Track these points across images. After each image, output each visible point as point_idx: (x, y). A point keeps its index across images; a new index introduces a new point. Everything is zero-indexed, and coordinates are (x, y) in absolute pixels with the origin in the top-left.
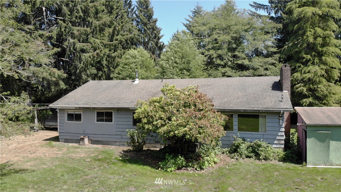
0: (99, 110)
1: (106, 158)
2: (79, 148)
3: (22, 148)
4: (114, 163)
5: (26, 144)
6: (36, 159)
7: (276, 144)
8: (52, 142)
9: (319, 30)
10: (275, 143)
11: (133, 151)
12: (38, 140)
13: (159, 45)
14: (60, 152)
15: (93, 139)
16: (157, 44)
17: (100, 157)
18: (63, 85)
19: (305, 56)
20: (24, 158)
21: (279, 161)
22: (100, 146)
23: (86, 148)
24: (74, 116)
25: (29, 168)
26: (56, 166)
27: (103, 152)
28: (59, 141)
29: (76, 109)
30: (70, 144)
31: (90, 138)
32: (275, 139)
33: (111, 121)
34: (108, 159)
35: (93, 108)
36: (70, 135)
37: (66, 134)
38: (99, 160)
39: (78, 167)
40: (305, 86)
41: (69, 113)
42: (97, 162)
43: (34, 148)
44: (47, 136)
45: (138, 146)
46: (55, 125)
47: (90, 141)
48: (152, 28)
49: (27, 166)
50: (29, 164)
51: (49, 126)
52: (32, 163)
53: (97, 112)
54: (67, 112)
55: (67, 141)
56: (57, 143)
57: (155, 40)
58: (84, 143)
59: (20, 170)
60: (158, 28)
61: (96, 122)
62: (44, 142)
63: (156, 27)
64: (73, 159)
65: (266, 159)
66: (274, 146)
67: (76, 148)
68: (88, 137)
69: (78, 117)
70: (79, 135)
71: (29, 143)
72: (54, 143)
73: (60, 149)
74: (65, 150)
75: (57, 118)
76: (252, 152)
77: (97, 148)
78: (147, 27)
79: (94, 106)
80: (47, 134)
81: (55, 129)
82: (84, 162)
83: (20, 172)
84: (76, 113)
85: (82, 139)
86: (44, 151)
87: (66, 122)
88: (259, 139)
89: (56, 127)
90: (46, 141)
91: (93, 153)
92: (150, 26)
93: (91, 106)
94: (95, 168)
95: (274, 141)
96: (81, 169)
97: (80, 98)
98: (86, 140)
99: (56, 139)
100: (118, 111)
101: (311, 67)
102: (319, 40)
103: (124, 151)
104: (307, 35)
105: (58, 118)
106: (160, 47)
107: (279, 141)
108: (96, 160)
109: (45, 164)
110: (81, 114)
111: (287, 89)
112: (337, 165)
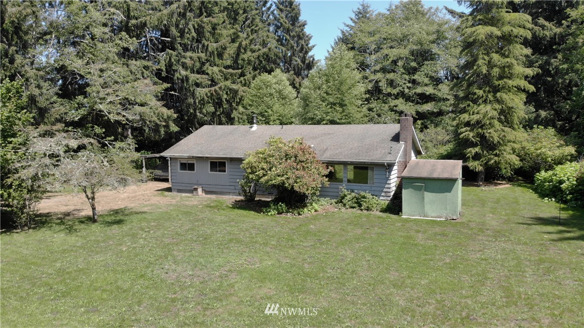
0: (213, 159)
1: (217, 206)
2: (192, 198)
3: (134, 197)
4: (223, 209)
5: (137, 194)
6: (151, 205)
7: (383, 196)
8: (164, 192)
9: (496, 57)
11: (245, 201)
12: (149, 191)
13: (307, 62)
14: (174, 201)
15: (207, 190)
16: (303, 60)
17: (212, 205)
18: (174, 128)
19: (477, 91)
20: (139, 204)
21: (381, 211)
22: (213, 197)
23: (199, 198)
24: (187, 166)
25: (148, 211)
26: (171, 210)
27: (216, 201)
28: (171, 192)
29: (189, 158)
30: (184, 195)
31: (204, 189)
32: (382, 191)
33: (225, 171)
34: (219, 206)
35: (206, 157)
36: (183, 185)
37: (177, 184)
38: (210, 207)
39: (192, 211)
40: (471, 130)
41: (182, 162)
42: (208, 208)
43: (146, 197)
44: (158, 187)
45: (250, 196)
46: (166, 175)
47: (204, 191)
48: (297, 35)
49: (145, 209)
50: (146, 208)
51: (159, 177)
52: (150, 208)
53: (211, 162)
54: (180, 161)
55: (180, 191)
56: (170, 193)
57: (301, 54)
58: (197, 193)
59: (140, 212)
60: (307, 34)
61: (210, 172)
62: (156, 192)
63: (303, 34)
64: (186, 206)
65: (368, 209)
66: (381, 198)
67: (189, 197)
68: (202, 187)
69: (191, 167)
70: (192, 185)
71: (140, 193)
72: (166, 193)
73: (173, 198)
74: (178, 199)
75: (168, 167)
76: (356, 203)
77: (210, 198)
78: (290, 35)
79: (206, 156)
80: (158, 185)
81: (166, 180)
82: (196, 208)
83: (140, 214)
84: (189, 162)
85: (196, 189)
86: (158, 200)
87: (179, 171)
88: (365, 191)
89: (167, 177)
90: (158, 192)
91: (206, 201)
92: (295, 34)
93: (204, 156)
94: (206, 212)
95: (382, 193)
96: (193, 212)
97: (193, 147)
98: (200, 190)
99: (169, 190)
100: (231, 161)
101: (482, 106)
102: (496, 71)
103: (236, 201)
104: (478, 64)
105: (170, 168)
106: (309, 64)
108: (208, 207)
109: (161, 208)
110: (194, 164)
111: (404, 140)
112: (432, 217)
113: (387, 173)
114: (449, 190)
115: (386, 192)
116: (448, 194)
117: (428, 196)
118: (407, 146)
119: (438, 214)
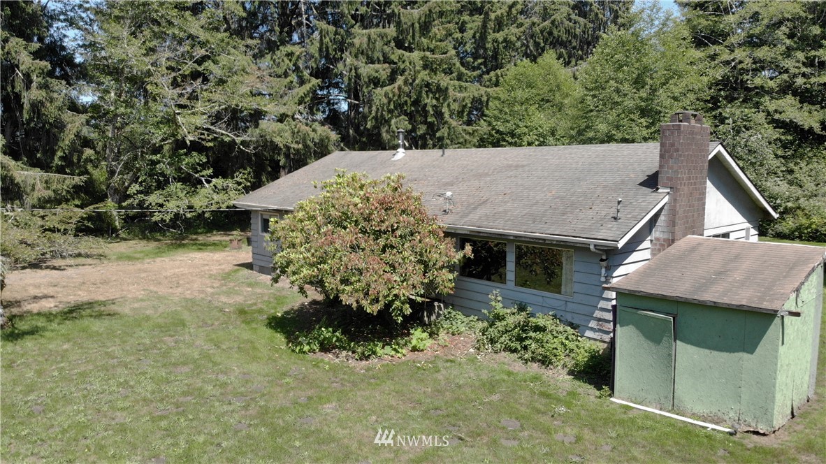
7: (592, 329)
8: (242, 269)
10: (590, 326)
21: (571, 372)
28: (252, 269)
30: (262, 277)
32: (591, 317)
36: (266, 258)
37: (258, 257)
41: (265, 217)
42: (234, 316)
55: (261, 269)
56: (249, 271)
62: (232, 268)
65: (542, 361)
66: (588, 333)
72: (243, 272)
87: (260, 233)
90: (235, 268)
95: (590, 321)
107: (600, 323)
111: (669, 184)
112: (694, 416)
113: (603, 271)
114: (749, 346)
115: (599, 320)
116: (745, 355)
117: (686, 353)
118: (675, 200)
119: (714, 410)
